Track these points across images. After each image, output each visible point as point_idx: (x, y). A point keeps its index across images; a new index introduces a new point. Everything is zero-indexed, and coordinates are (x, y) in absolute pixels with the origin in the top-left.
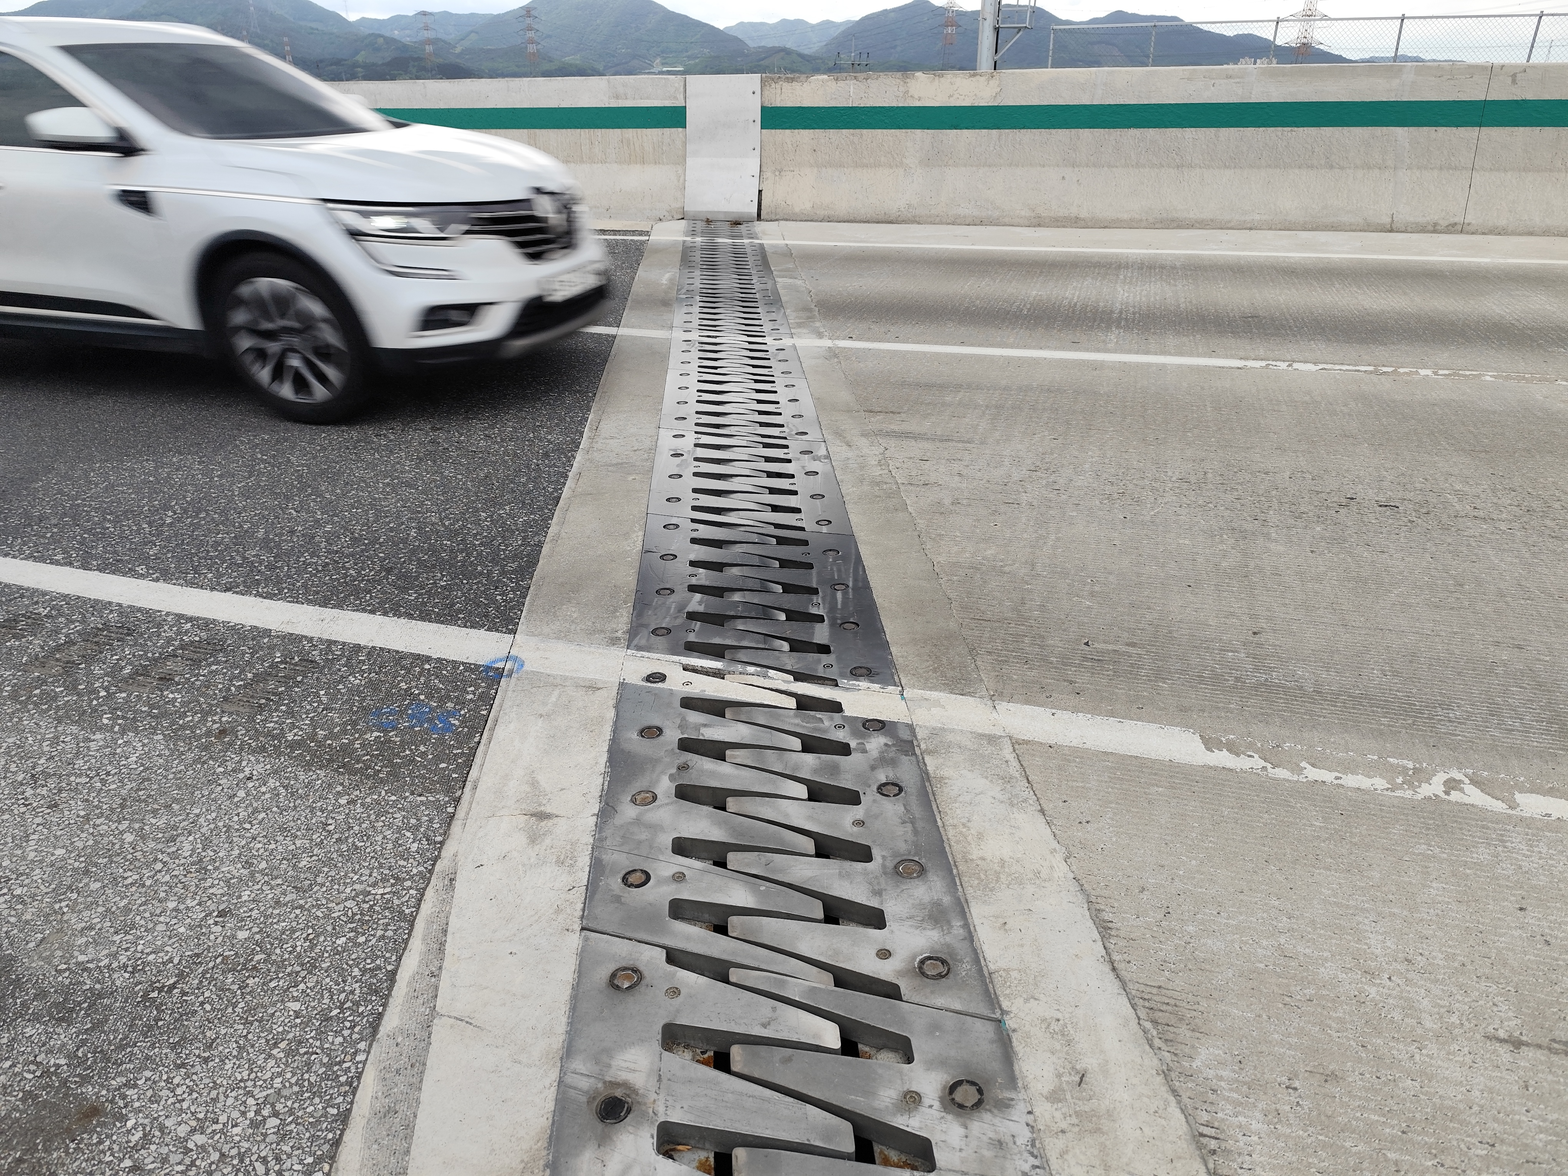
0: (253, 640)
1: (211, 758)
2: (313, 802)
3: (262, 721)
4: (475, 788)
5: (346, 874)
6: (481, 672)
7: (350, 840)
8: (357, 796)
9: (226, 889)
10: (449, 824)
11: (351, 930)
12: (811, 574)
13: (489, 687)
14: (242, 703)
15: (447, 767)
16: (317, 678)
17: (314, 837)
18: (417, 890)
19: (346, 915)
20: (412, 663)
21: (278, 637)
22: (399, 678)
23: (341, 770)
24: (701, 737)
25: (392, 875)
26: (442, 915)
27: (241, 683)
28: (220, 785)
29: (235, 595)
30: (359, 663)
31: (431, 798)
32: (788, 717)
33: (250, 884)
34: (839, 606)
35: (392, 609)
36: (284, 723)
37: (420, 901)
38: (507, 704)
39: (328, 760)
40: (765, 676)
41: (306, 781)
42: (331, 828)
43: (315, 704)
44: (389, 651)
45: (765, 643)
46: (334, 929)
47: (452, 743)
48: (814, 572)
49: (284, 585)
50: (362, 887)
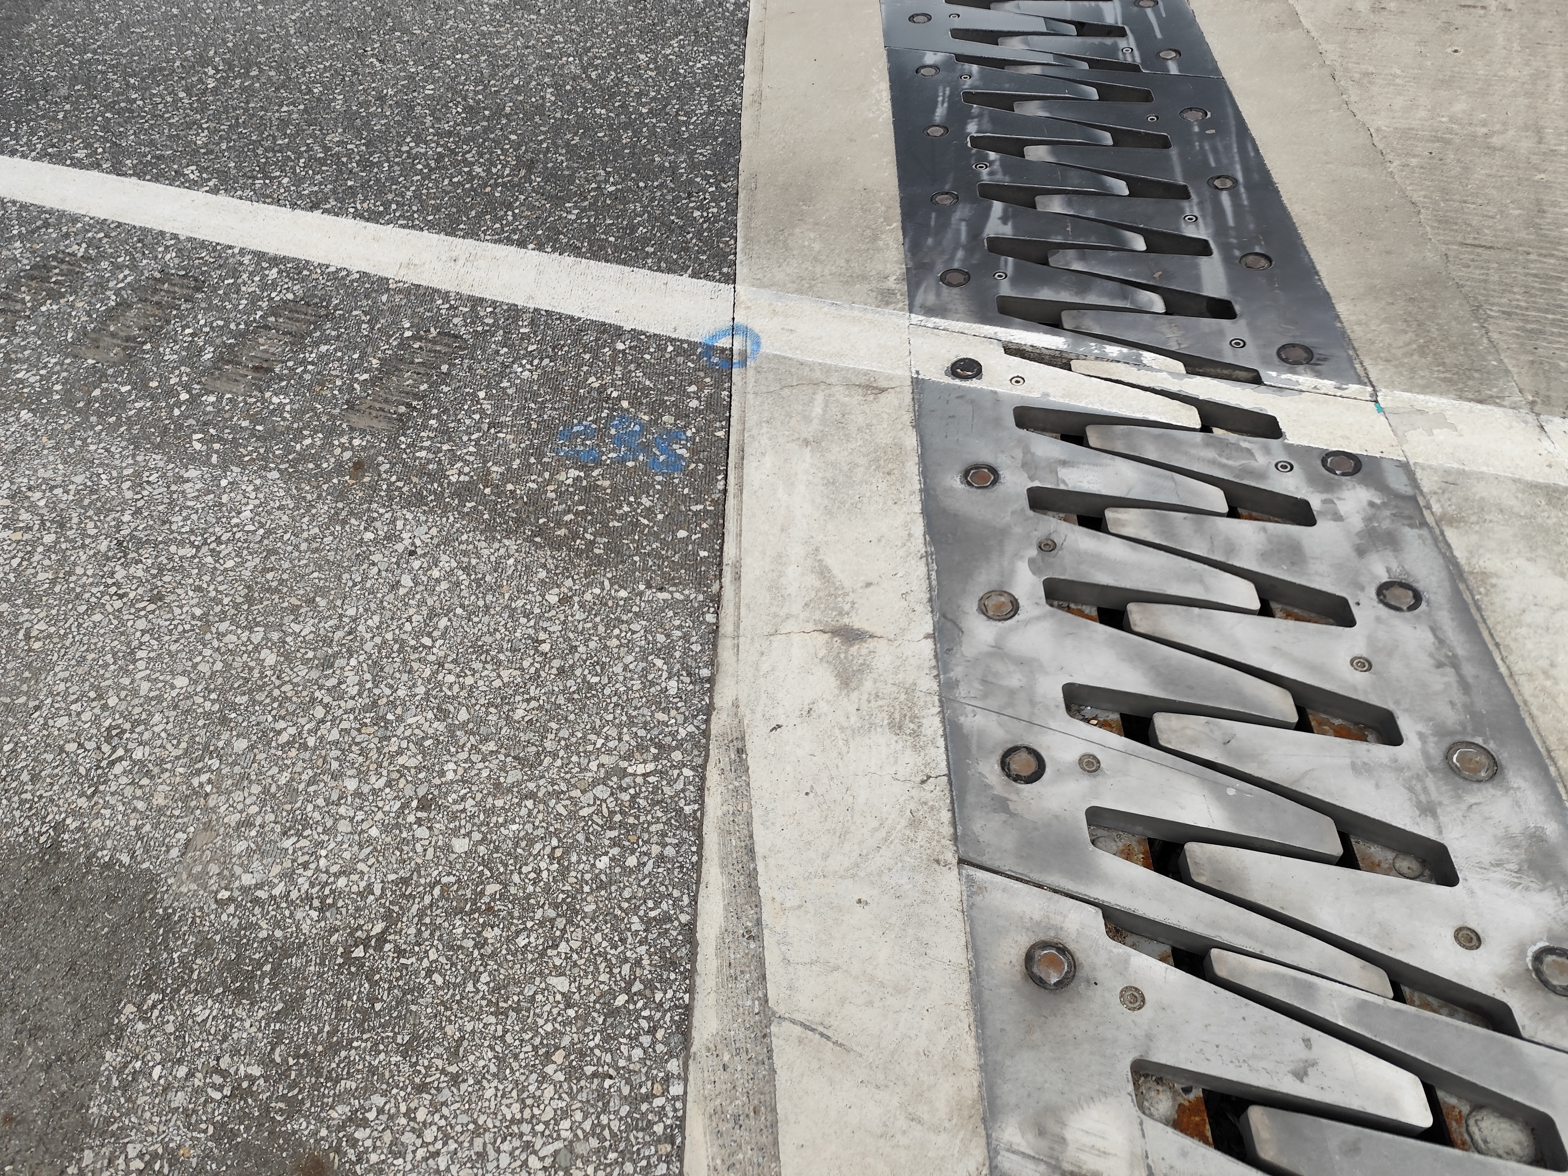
0: (367, 297)
1: (351, 513)
2: (511, 599)
3: (408, 446)
4: (737, 577)
5: (584, 737)
6: (700, 357)
7: (578, 672)
8: (570, 589)
9: (419, 757)
10: (715, 646)
11: (615, 842)
12: (1168, 158)
13: (718, 385)
14: (374, 413)
15: (689, 537)
16: (470, 368)
17: (526, 664)
18: (693, 769)
19: (599, 812)
20: (597, 340)
21: (400, 291)
22: (585, 368)
23: (538, 539)
24: (1062, 487)
25: (651, 739)
26: (739, 819)
27: (366, 376)
28: (374, 564)
29: (325, 216)
30: (522, 339)
31: (677, 596)
32: (1194, 445)
33: (453, 750)
34: (1231, 222)
35: (549, 238)
36: (440, 450)
37: (701, 789)
38: (752, 419)
39: (516, 520)
40: (1139, 364)
41: (493, 559)
42: (546, 647)
43: (477, 417)
44: (560, 317)
45: (1125, 297)
46: (588, 839)
47: (686, 491)
48: (1174, 152)
49: (390, 196)
50: (613, 759)
